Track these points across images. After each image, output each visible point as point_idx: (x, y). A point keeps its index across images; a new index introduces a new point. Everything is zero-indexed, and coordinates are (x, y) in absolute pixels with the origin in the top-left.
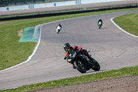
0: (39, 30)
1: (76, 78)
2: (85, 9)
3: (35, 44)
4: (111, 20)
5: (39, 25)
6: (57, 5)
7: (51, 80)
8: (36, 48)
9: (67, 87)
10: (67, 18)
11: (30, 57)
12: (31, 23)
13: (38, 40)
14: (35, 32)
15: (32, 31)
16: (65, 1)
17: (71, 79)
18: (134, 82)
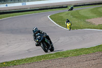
2: (29, 9)
4: (48, 17)
6: (8, 6)
7: (3, 61)
9: (15, 66)
10: (16, 15)
16: (14, 2)
17: (18, 61)
18: (65, 63)
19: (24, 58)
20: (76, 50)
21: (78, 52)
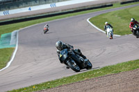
0: (16, 35)
1: (58, 80)
2: (60, 12)
3: (13, 50)
4: (88, 20)
5: (16, 31)
6: (32, 10)
7: (33, 84)
8: (14, 54)
9: (49, 90)
11: (9, 64)
12: (7, 29)
13: (15, 45)
14: (12, 38)
15: (9, 37)
16: (40, 4)
17: (53, 82)
18: (116, 80)
19: (60, 77)
20: (131, 63)
21: (133, 64)
